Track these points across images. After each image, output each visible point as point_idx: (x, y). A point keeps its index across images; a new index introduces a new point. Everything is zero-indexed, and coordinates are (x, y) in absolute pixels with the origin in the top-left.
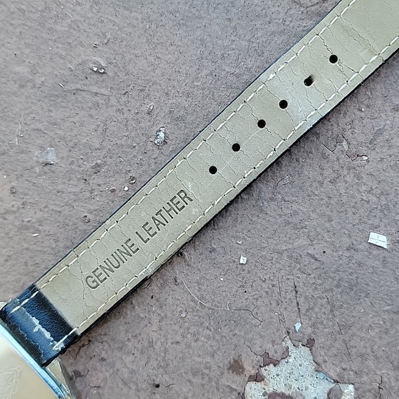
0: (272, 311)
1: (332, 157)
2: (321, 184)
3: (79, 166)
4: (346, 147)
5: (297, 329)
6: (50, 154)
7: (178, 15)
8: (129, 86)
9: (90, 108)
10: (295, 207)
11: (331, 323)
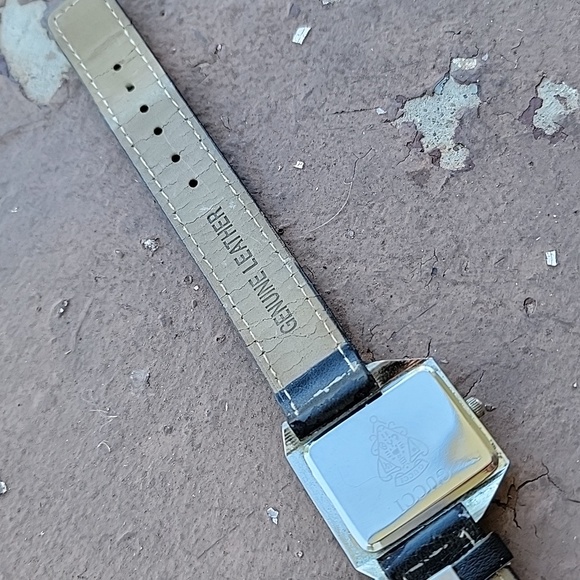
0: (360, 138)
1: (212, 76)
2: (235, 87)
3: (160, 342)
4: (206, 65)
5: (383, 112)
6: (138, 376)
7: (36, 219)
8: (90, 275)
9: (101, 322)
10: (253, 111)
11: (382, 80)
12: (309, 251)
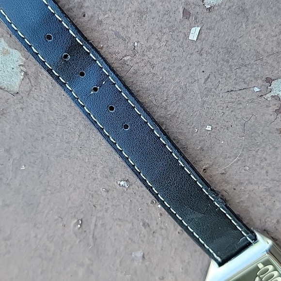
0: (245, 108)
1: (136, 67)
2: (154, 75)
3: (145, 236)
4: (129, 57)
5: (258, 90)
7: (41, 172)
8: (89, 204)
9: (105, 229)
10: (171, 93)
11: (255, 66)
12: (224, 180)
